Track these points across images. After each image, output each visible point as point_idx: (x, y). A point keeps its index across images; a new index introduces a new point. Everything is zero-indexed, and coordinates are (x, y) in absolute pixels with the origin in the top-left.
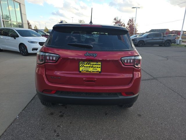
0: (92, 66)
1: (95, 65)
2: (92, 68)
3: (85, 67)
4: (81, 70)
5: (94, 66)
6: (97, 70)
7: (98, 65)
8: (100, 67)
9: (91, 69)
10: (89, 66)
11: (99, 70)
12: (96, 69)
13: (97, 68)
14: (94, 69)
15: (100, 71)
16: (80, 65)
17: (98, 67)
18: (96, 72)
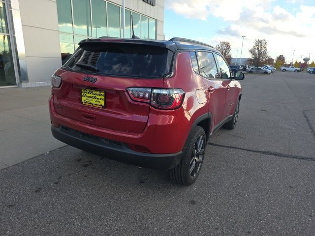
0: (94, 96)
1: (98, 95)
2: (95, 100)
3: (87, 97)
4: (83, 101)
5: (97, 97)
6: (100, 104)
7: (101, 95)
8: (103, 99)
9: (93, 101)
10: (91, 95)
11: (102, 103)
12: (99, 102)
13: (99, 100)
14: (96, 101)
15: (103, 105)
16: (82, 94)
17: (101, 99)
18: (99, 105)
